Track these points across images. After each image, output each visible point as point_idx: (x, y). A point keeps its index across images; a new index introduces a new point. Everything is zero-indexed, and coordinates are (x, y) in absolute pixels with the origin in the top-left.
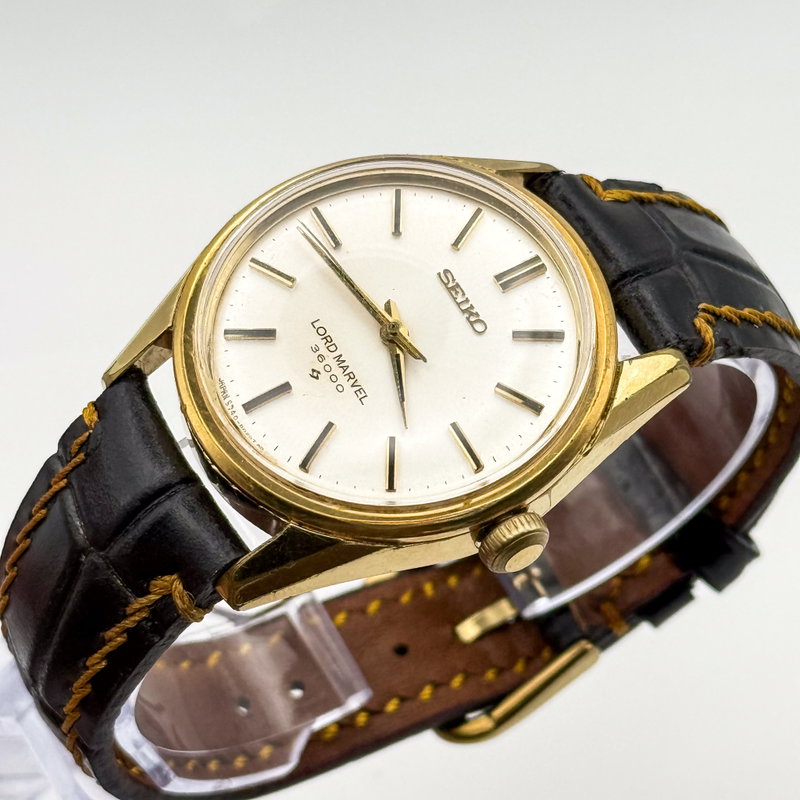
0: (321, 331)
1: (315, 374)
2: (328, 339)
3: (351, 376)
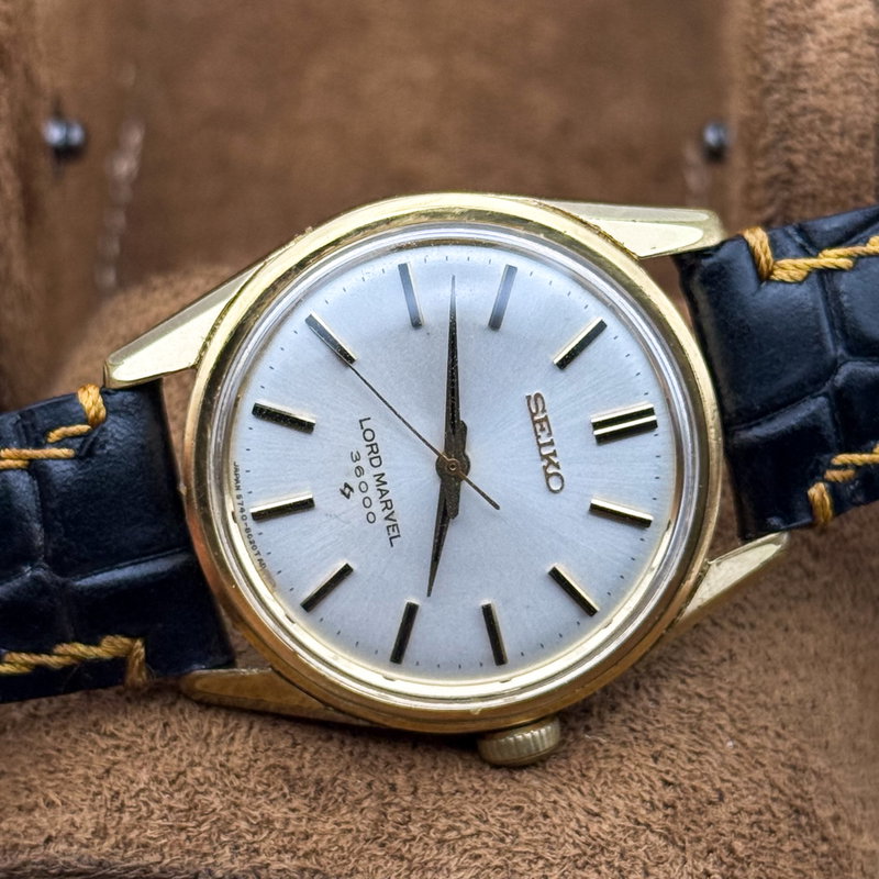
0: (369, 435)
1: (347, 491)
2: (373, 448)
3: (388, 505)
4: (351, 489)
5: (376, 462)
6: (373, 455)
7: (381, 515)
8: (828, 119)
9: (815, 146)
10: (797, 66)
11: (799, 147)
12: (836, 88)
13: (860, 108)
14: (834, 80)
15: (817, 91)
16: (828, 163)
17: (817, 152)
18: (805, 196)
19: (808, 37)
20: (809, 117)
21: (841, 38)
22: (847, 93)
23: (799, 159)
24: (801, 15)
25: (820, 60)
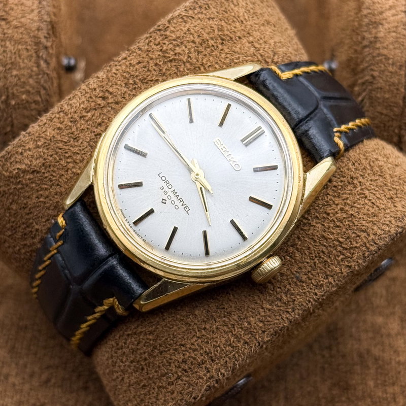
0: (163, 178)
1: (164, 201)
2: (167, 182)
3: (181, 200)
4: (165, 200)
5: (170, 187)
6: (168, 185)
7: (180, 205)
8: (387, 59)
9: (382, 69)
10: (376, 38)
11: (376, 69)
12: (391, 47)
13: (400, 54)
14: (390, 43)
15: (384, 48)
16: (387, 76)
17: (383, 71)
18: (378, 88)
19: (380, 26)
20: (380, 58)
21: (394, 27)
22: (395, 48)
23: (376, 74)
24: (377, 17)
25: (385, 36)
